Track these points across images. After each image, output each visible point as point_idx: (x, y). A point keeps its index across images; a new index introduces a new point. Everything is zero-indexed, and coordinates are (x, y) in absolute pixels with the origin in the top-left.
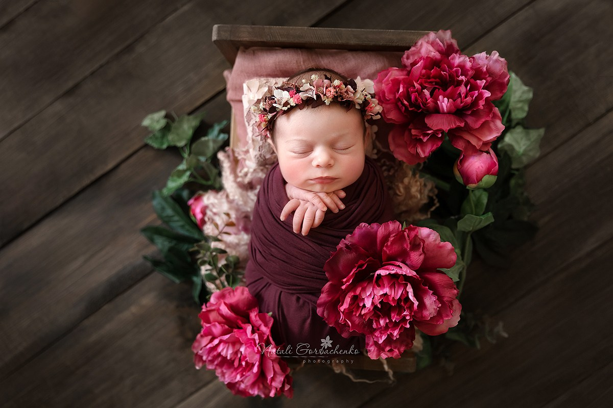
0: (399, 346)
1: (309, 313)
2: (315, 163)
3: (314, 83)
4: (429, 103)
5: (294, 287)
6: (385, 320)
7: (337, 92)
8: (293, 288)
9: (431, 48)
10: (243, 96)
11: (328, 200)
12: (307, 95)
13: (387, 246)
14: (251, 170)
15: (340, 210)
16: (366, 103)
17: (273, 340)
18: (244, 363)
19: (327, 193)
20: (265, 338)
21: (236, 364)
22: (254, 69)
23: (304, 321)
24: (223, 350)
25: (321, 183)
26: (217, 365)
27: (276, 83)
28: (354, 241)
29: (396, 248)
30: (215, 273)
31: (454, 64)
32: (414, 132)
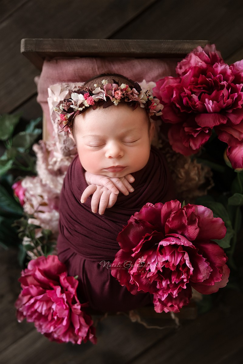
0: (178, 303)
1: (108, 277)
2: (107, 155)
3: (104, 87)
4: (197, 105)
5: (96, 257)
6: (167, 282)
7: (123, 94)
8: (94, 257)
9: (198, 59)
10: (48, 99)
11: (120, 185)
12: (99, 97)
13: (169, 221)
14: (59, 160)
15: (130, 193)
16: (149, 103)
17: (78, 299)
18: (56, 318)
19: (119, 178)
20: (71, 297)
21: (50, 318)
22: (57, 75)
23: (104, 283)
24: (39, 307)
25: (114, 171)
26: (35, 319)
27: (75, 87)
28: (141, 217)
29: (176, 223)
30: (32, 244)
31: (217, 71)
32: (186, 129)
